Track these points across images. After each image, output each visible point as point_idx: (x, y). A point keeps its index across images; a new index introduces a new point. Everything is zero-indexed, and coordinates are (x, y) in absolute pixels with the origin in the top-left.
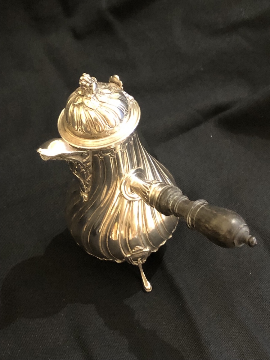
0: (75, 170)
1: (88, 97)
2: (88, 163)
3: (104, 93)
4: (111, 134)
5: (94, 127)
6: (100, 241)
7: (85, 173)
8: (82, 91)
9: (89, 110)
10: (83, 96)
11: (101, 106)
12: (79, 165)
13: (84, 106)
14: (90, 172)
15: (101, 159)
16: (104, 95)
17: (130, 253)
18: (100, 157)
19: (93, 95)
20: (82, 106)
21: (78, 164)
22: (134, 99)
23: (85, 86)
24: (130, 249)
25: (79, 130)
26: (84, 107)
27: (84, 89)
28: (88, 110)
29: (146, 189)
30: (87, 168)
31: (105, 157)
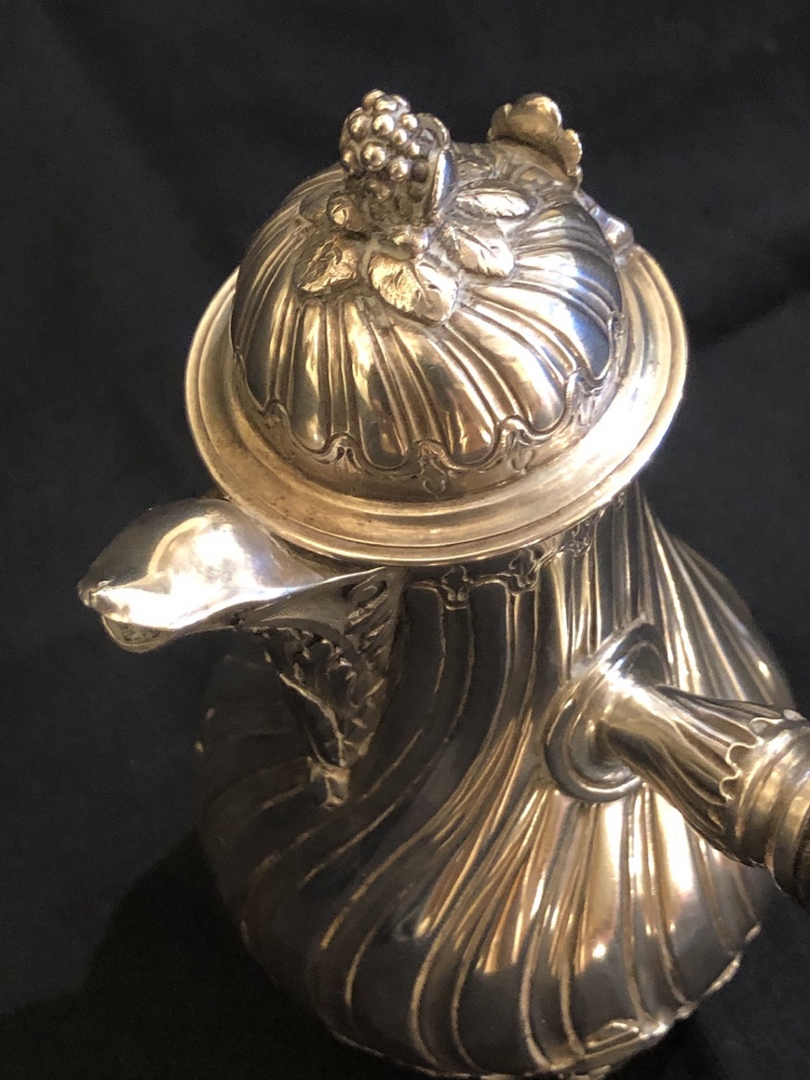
0: (296, 667)
1: (394, 246)
2: (374, 627)
3: (490, 215)
4: (534, 467)
5: (437, 437)
6: (414, 1005)
7: (352, 674)
8: (357, 208)
9: (405, 328)
10: (363, 237)
11: (479, 297)
12: (325, 642)
13: (372, 301)
14: (376, 668)
15: (450, 604)
16: (487, 226)
17: (571, 1053)
18: (450, 597)
19: (432, 230)
20: (352, 299)
21: (318, 638)
22: (632, 239)
23: (384, 174)
24: (572, 1037)
25: (334, 451)
26: (366, 305)
27: (374, 193)
28: (397, 329)
29: (711, 765)
30: (364, 651)
31: (474, 597)
